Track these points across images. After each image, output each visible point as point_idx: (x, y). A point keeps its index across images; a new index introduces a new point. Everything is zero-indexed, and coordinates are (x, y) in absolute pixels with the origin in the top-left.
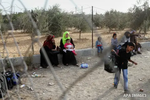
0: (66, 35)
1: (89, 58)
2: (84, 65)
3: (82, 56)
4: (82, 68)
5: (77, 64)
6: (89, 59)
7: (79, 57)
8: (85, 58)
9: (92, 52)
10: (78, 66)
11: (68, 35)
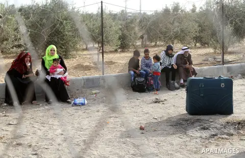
0: (51, 50)
1: (94, 92)
2: (78, 101)
3: (83, 87)
4: (75, 104)
5: (69, 100)
6: (95, 94)
7: (78, 90)
8: (88, 91)
9: (102, 82)
10: (69, 103)
11: (54, 51)
